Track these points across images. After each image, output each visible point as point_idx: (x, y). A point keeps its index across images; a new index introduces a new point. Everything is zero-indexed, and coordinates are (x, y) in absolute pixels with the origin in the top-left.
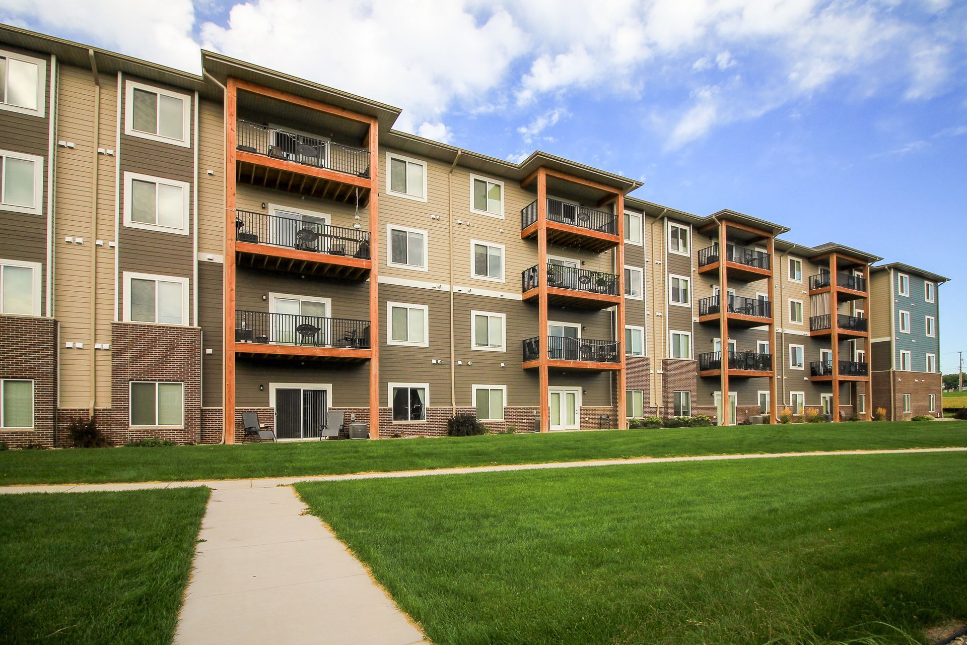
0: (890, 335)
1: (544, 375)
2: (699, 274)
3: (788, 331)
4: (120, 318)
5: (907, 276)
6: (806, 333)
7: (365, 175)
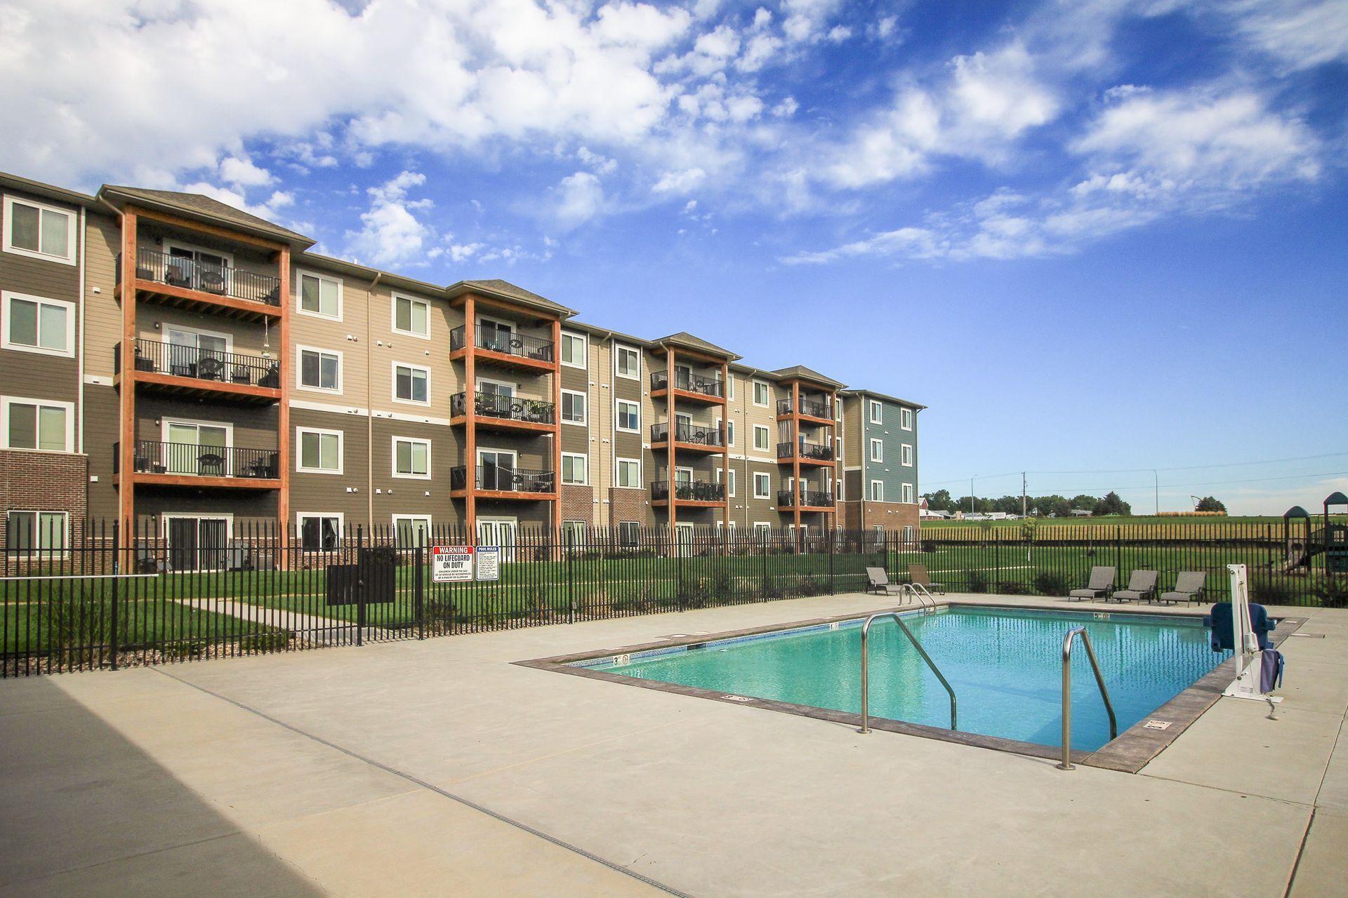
0: (860, 464)
1: (471, 505)
2: (652, 398)
3: (751, 458)
5: (881, 403)
6: (772, 460)
7: (274, 298)
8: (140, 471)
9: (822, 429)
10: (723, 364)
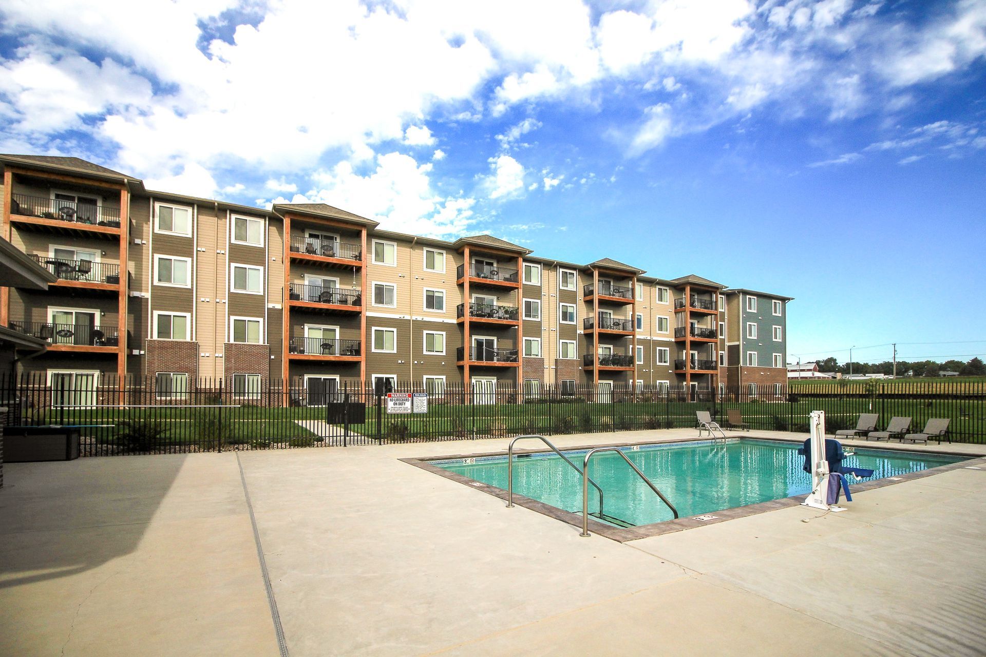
0: (739, 340)
1: (467, 370)
2: (584, 301)
3: (655, 338)
4: (229, 341)
5: (755, 298)
6: (671, 339)
7: (359, 257)
8: (292, 353)
9: (709, 317)
10: (633, 277)
